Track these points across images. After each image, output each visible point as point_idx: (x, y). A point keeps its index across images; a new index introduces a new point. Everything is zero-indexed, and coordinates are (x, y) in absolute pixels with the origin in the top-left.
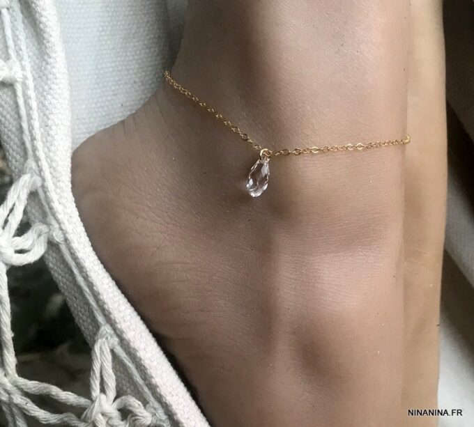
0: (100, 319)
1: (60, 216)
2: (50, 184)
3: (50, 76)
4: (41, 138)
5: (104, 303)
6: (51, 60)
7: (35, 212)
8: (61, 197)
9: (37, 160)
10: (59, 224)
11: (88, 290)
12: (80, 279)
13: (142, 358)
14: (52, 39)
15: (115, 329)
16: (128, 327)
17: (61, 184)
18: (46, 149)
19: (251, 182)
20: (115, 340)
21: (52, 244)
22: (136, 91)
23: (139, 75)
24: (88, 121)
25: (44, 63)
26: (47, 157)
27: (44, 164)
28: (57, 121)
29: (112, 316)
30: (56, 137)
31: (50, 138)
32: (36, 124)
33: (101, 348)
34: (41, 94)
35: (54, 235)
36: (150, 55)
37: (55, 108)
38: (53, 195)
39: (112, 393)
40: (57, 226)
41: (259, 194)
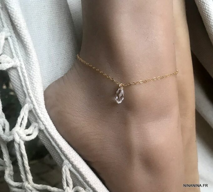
0: (63, 158)
1: (42, 119)
2: (37, 107)
3: (31, 63)
4: (31, 88)
5: (64, 152)
6: (30, 56)
7: (32, 119)
8: (42, 111)
9: (30, 97)
10: (42, 122)
11: (57, 147)
12: (53, 143)
13: (82, 171)
14: (30, 48)
15: (69, 161)
16: (75, 160)
17: (41, 106)
18: (33, 93)
19: (117, 98)
20: (70, 165)
21: (40, 131)
22: (66, 62)
23: (66, 55)
25: (28, 58)
26: (34, 96)
27: (33, 99)
28: (36, 81)
29: (68, 156)
30: (37, 87)
31: (34, 88)
32: (28, 83)
33: (65, 170)
34: (28, 70)
35: (41, 127)
36: (70, 46)
37: (35, 75)
38: (38, 111)
39: (71, 186)
40: (41, 123)
41: (120, 102)
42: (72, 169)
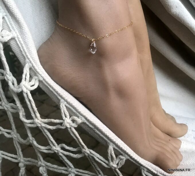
0: (60, 98)
1: (40, 73)
2: (34, 65)
3: (25, 33)
4: (28, 52)
5: (60, 94)
6: (23, 28)
7: (32, 74)
8: (39, 68)
9: (29, 59)
10: (41, 75)
11: (54, 91)
12: (51, 89)
13: (74, 105)
14: (22, 22)
15: (64, 100)
16: (68, 98)
17: (38, 64)
18: (30, 55)
20: (66, 103)
22: (48, 26)
23: (47, 21)
24: (37, 40)
25: (22, 30)
26: (31, 57)
27: (31, 59)
28: (31, 46)
29: (63, 97)
30: (32, 51)
31: (30, 52)
32: (25, 48)
33: (62, 106)
34: (24, 39)
35: (40, 79)
36: (49, 13)
37: (29, 42)
38: (36, 68)
39: (68, 117)
40: (40, 76)
41: (94, 53)
42: (67, 105)
